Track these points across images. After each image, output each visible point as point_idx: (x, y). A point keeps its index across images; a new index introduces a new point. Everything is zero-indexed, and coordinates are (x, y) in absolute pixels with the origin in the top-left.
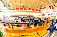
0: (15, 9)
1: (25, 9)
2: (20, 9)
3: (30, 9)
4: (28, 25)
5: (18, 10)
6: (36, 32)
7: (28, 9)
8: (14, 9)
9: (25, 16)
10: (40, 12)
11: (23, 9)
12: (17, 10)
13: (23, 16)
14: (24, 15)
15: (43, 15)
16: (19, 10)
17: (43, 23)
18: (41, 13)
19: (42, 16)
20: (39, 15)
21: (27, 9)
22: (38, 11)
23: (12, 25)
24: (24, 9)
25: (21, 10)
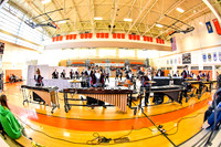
0: (78, 37)
1: (114, 37)
2: (98, 36)
3: (133, 36)
4: (131, 100)
5: (88, 40)
6: (160, 127)
8: (75, 36)
9: (117, 65)
10: (173, 48)
11: (107, 36)
12: (84, 40)
14: (113, 61)
15: (187, 59)
16: (94, 38)
17: (186, 91)
18: (178, 50)
19: (181, 65)
20: (169, 58)
21: (123, 37)
22: (167, 44)
24: (111, 36)
25: (100, 39)
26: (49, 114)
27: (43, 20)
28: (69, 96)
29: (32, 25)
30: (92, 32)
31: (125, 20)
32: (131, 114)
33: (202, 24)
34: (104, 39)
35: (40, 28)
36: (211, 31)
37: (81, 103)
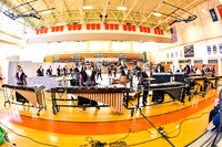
0: (66, 29)
1: (107, 28)
2: (88, 28)
3: (128, 26)
5: (77, 32)
6: (160, 129)
7: (121, 28)
8: (62, 28)
10: (173, 40)
11: (98, 27)
12: (73, 32)
13: (102, 59)
15: (189, 51)
16: (84, 30)
18: (179, 42)
19: (183, 58)
20: (170, 51)
21: (117, 28)
22: (167, 35)
23: (54, 100)
24: (103, 27)
25: (91, 31)
26: (34, 116)
27: (24, 10)
28: (57, 96)
29: (12, 16)
30: (82, 22)
31: (119, 8)
32: (127, 115)
33: (205, 11)
34: (96, 31)
35: (21, 19)
36: (215, 19)
37: (70, 103)
